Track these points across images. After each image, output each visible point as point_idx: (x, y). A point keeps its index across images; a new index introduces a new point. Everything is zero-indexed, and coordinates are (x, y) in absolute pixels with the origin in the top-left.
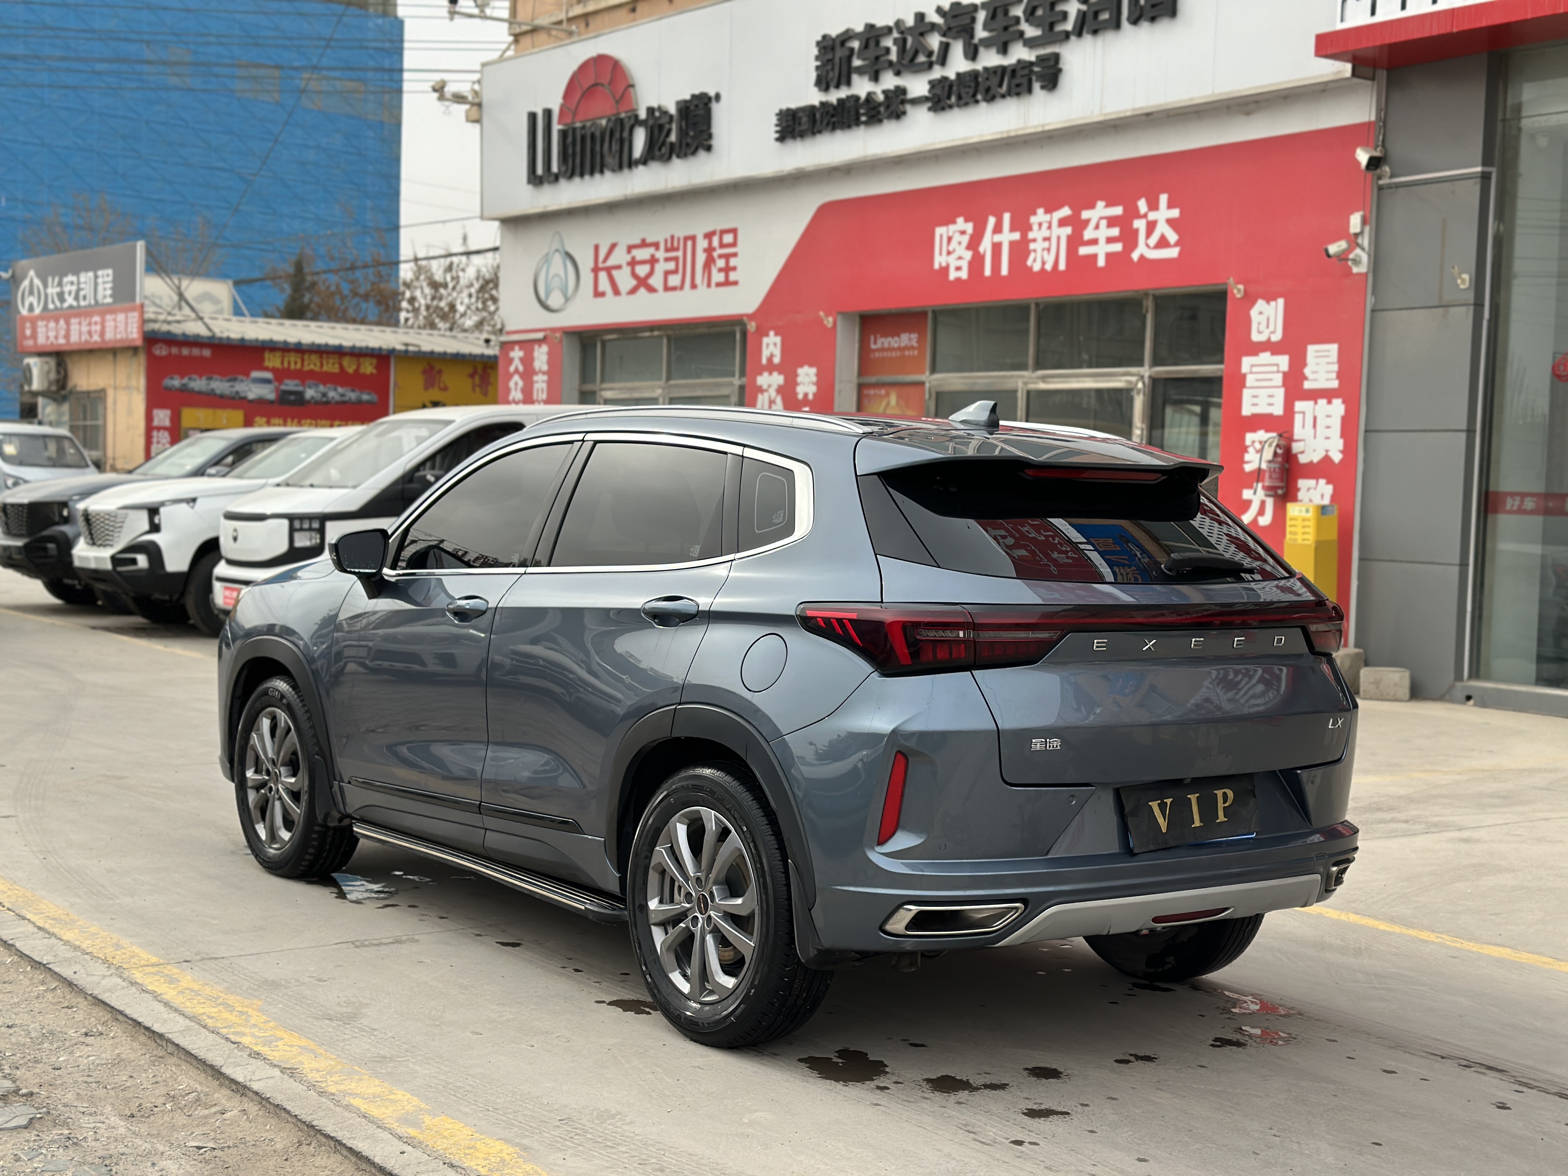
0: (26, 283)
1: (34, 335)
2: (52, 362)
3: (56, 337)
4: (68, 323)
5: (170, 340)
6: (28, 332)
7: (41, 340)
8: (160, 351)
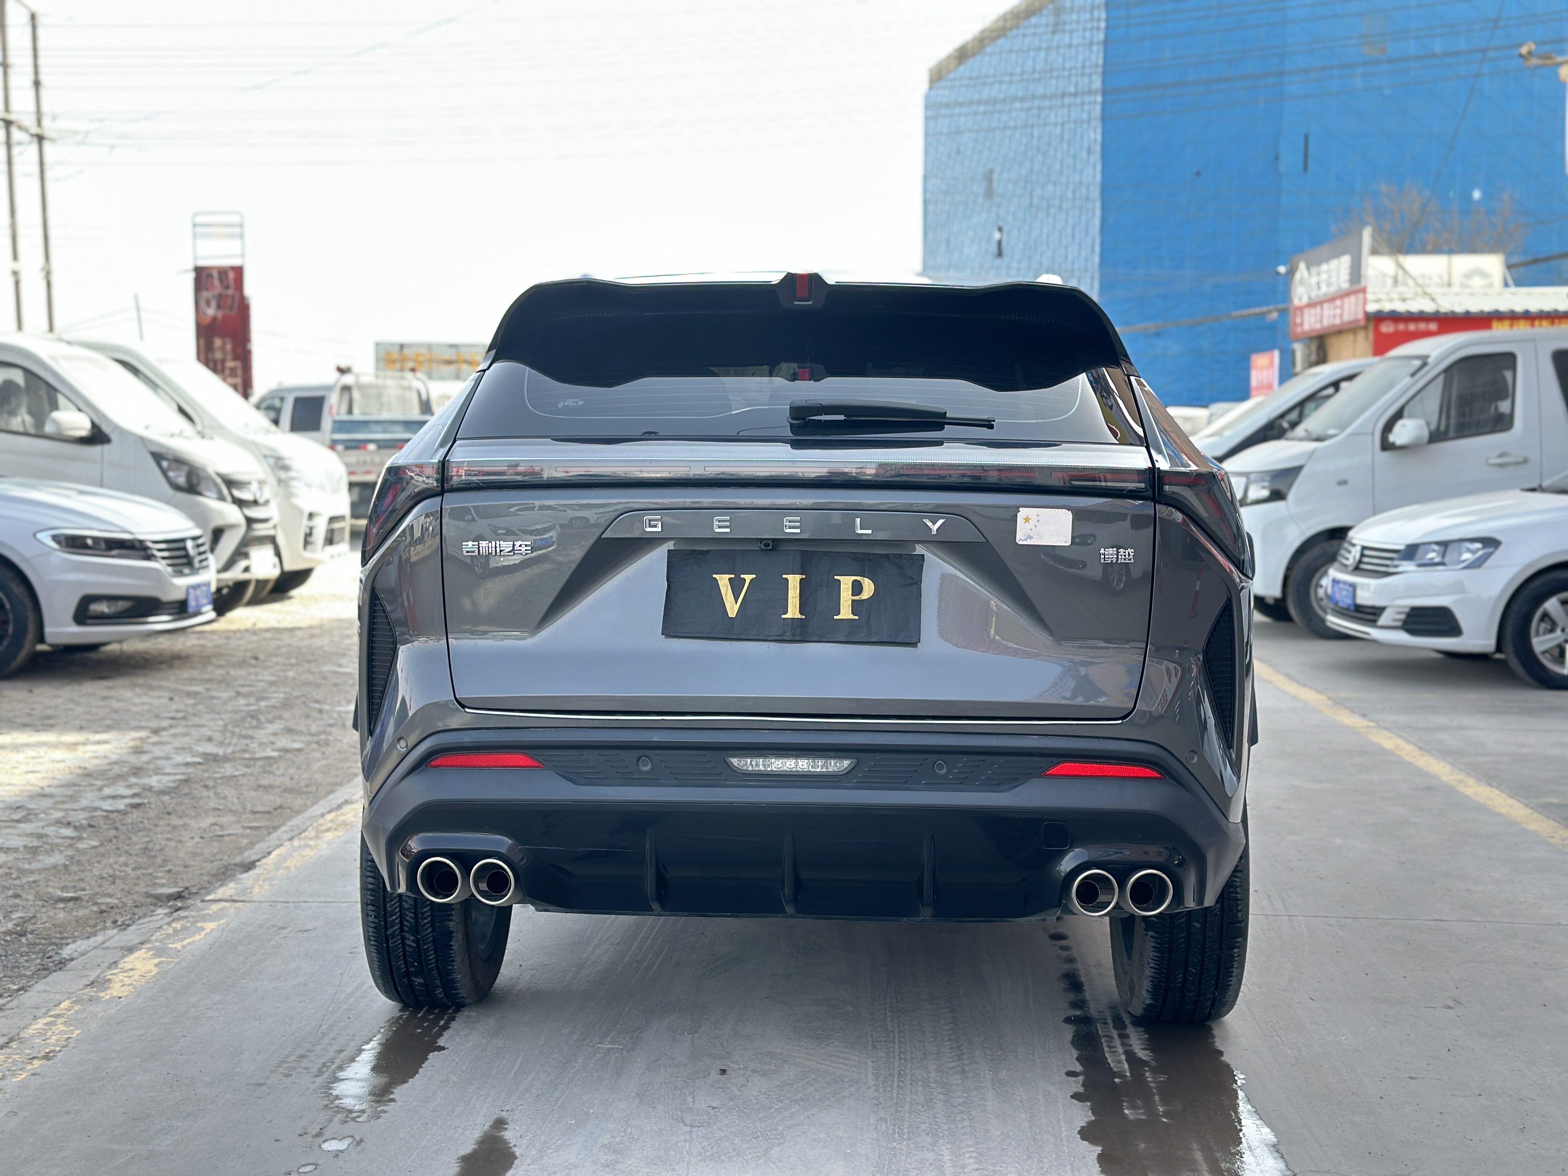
0: (1298, 276)
1: (1302, 324)
2: (1314, 347)
3: (1316, 322)
4: (1322, 309)
5: (1395, 317)
6: (1298, 320)
7: (1307, 327)
8: (1387, 328)
